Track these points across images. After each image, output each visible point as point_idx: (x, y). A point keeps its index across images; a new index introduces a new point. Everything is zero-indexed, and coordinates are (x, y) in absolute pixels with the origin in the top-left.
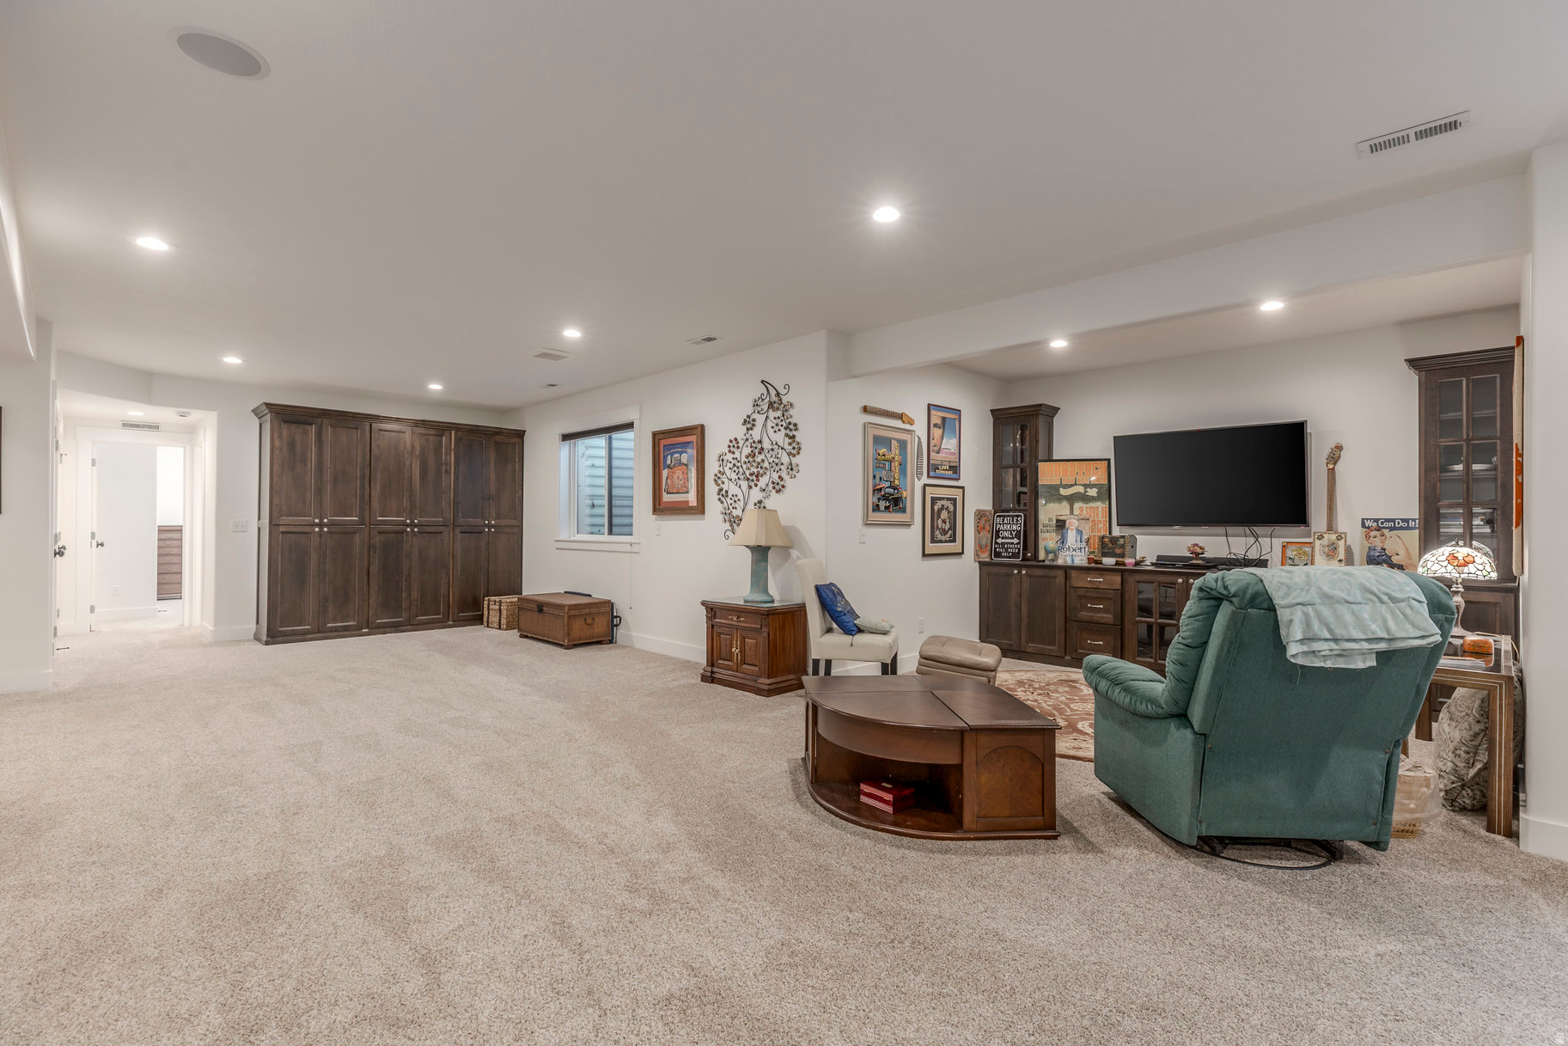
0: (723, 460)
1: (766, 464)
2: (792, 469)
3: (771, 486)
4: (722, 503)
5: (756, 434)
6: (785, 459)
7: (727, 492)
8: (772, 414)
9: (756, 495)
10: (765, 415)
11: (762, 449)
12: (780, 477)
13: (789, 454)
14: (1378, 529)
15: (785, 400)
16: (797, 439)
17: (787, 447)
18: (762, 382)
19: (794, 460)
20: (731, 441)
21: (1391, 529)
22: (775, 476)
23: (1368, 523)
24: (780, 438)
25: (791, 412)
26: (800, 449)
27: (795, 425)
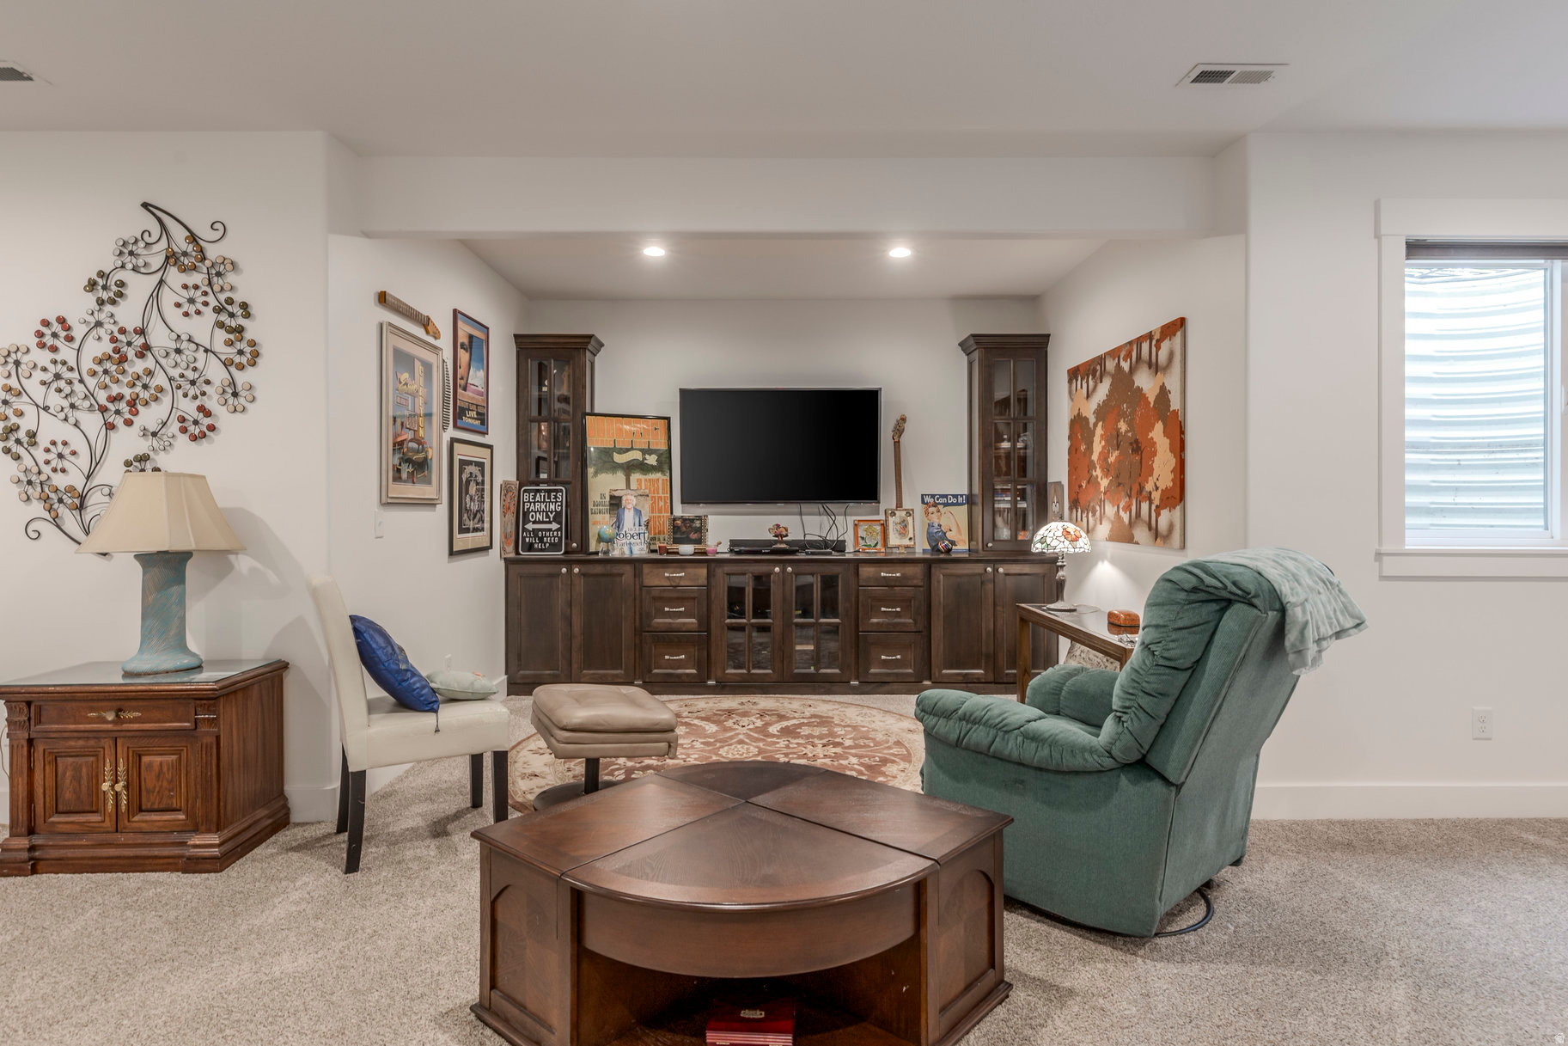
0: (17, 363)
1: (160, 379)
2: (235, 394)
3: (174, 427)
4: (18, 458)
5: (128, 313)
6: (216, 373)
7: (32, 435)
8: (174, 277)
9: (127, 442)
10: (158, 276)
11: (147, 347)
12: (201, 409)
13: (227, 364)
14: (935, 505)
15: (213, 252)
16: (248, 335)
17: (219, 346)
18: (145, 205)
19: (241, 378)
20: (46, 323)
21: (946, 505)
22: (189, 408)
23: (927, 499)
24: (202, 327)
25: (231, 278)
26: (256, 355)
27: (244, 306)
